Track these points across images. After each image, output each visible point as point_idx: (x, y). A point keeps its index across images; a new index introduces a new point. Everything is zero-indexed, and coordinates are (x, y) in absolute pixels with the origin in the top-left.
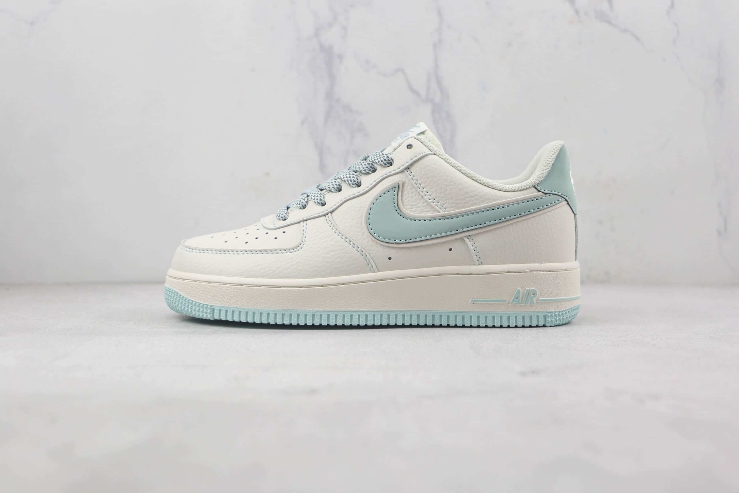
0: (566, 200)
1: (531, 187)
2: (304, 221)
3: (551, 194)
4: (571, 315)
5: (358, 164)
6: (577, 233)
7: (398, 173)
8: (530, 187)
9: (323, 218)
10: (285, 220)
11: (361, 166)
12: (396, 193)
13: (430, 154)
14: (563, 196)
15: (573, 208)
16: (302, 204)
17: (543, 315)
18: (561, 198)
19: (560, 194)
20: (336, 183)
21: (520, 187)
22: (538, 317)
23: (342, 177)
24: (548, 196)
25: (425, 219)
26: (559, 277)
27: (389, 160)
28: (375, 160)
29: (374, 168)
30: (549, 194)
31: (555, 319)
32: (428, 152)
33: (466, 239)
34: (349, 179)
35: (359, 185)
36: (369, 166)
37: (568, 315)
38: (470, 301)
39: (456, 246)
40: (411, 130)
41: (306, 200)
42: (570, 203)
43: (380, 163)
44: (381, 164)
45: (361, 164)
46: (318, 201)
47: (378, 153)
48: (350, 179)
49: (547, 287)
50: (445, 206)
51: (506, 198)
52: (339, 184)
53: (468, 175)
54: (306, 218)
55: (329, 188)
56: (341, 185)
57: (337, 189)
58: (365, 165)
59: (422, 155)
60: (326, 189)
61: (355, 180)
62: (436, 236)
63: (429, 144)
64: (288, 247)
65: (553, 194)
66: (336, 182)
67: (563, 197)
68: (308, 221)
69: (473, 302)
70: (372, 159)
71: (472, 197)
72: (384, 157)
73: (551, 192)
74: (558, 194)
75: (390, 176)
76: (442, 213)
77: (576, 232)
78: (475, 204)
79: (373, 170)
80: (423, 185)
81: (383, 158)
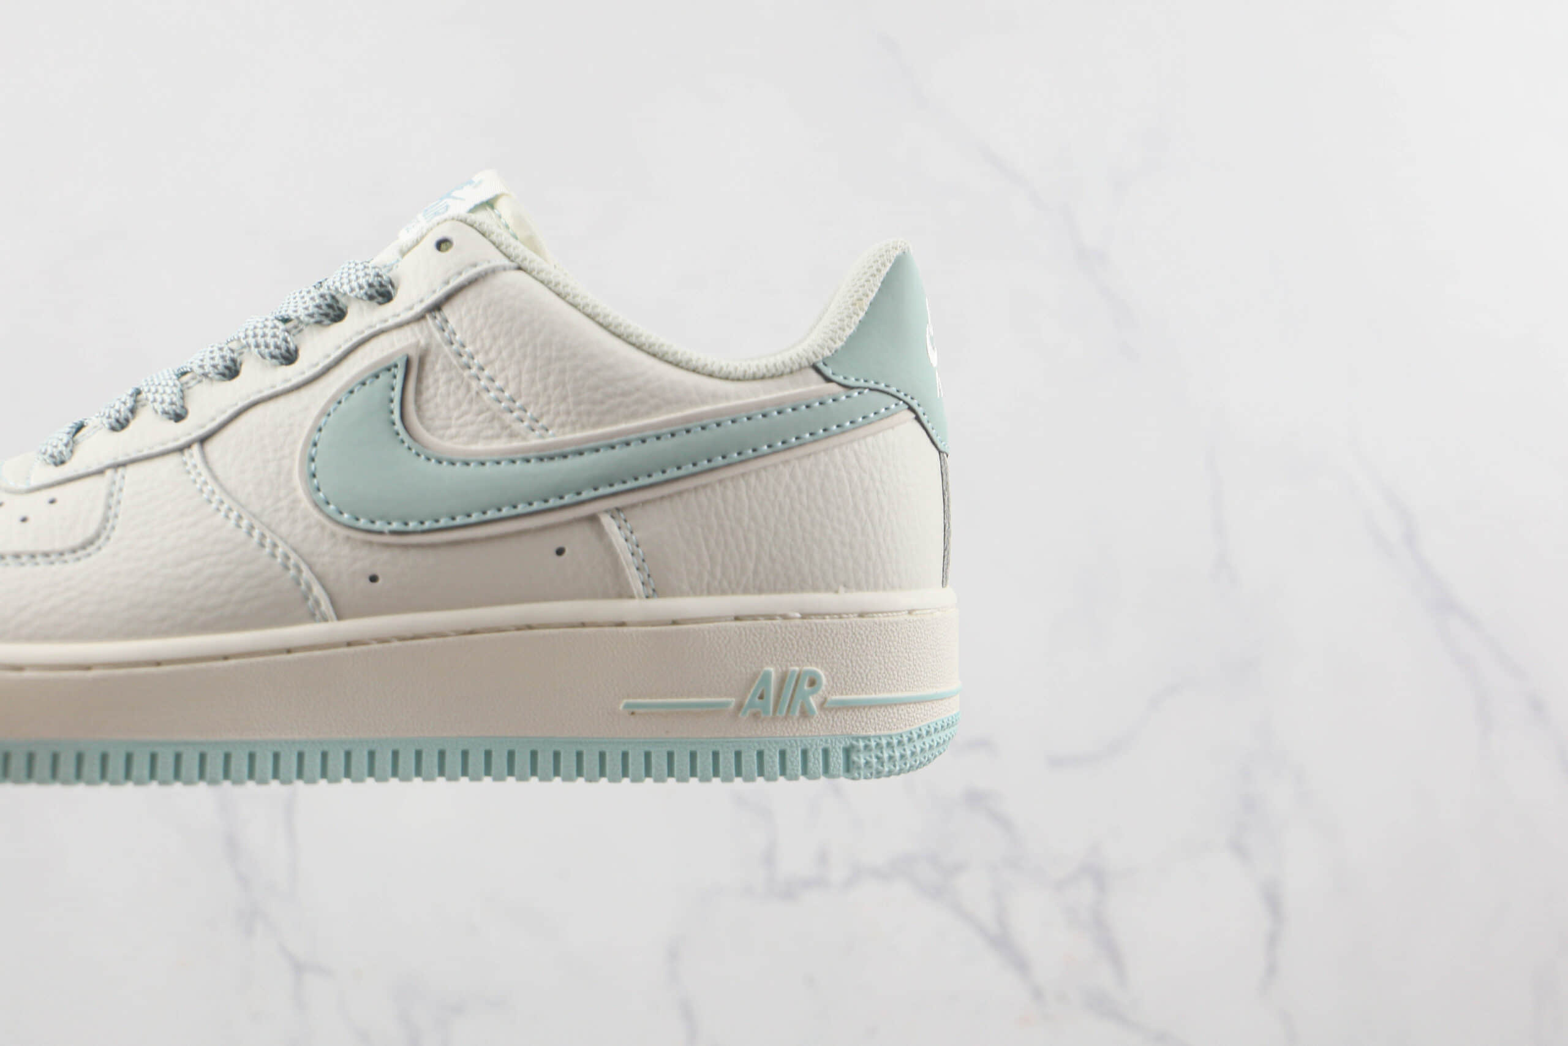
0: (911, 409)
1: (805, 367)
2: (117, 466)
3: (865, 388)
4: (928, 746)
5: (295, 298)
6: (948, 506)
7: (408, 323)
8: (801, 368)
9: (174, 460)
10: (63, 462)
11: (300, 304)
12: (398, 383)
13: (505, 269)
14: (901, 395)
15: (933, 433)
16: (118, 415)
17: (842, 746)
18: (896, 401)
19: (893, 390)
20: (224, 353)
21: (771, 365)
22: (826, 752)
23: (242, 335)
24: (855, 394)
25: (482, 458)
26: (890, 633)
27: (381, 285)
28: (342, 284)
29: (340, 309)
30: (859, 390)
31: (878, 758)
32: (500, 260)
33: (606, 520)
34: (261, 341)
35: (289, 357)
36: (322, 303)
37: (919, 744)
38: (621, 707)
39: (577, 540)
40: (456, 194)
41: (129, 404)
42: (924, 419)
43: (354, 293)
44: (359, 296)
45: (303, 297)
46: (164, 405)
47: (352, 265)
48: (265, 342)
49: (854, 664)
50: (544, 422)
51: (727, 398)
52: (232, 355)
53: (618, 331)
54: (121, 458)
55: (202, 367)
56: (239, 360)
57: (227, 372)
58: (312, 299)
59: (479, 269)
60: (192, 371)
61: (279, 343)
62: (514, 512)
63: (504, 237)
64: (58, 546)
65: (871, 389)
66: (225, 349)
67: (900, 399)
68: (131, 470)
69: (631, 710)
70: (334, 282)
71: (624, 394)
72: (369, 275)
73: (866, 385)
74: (887, 389)
75: (382, 332)
76: (534, 440)
77: (946, 503)
78: (634, 416)
79: (335, 313)
80: (479, 359)
81: (364, 280)
